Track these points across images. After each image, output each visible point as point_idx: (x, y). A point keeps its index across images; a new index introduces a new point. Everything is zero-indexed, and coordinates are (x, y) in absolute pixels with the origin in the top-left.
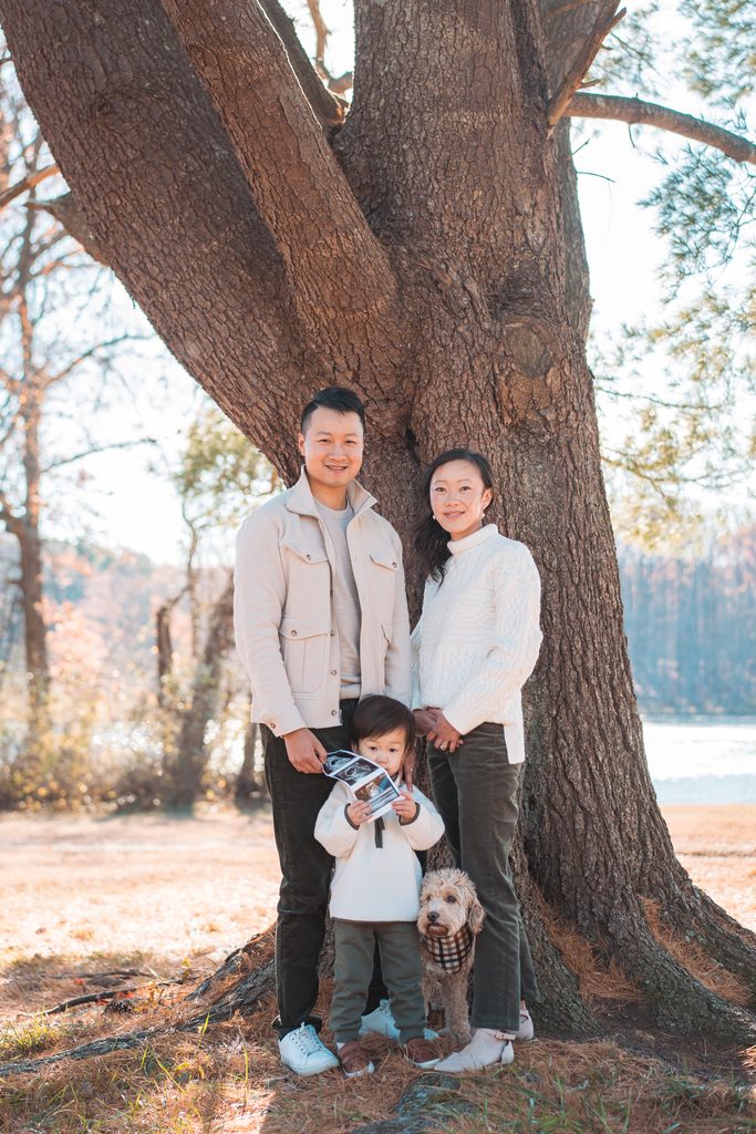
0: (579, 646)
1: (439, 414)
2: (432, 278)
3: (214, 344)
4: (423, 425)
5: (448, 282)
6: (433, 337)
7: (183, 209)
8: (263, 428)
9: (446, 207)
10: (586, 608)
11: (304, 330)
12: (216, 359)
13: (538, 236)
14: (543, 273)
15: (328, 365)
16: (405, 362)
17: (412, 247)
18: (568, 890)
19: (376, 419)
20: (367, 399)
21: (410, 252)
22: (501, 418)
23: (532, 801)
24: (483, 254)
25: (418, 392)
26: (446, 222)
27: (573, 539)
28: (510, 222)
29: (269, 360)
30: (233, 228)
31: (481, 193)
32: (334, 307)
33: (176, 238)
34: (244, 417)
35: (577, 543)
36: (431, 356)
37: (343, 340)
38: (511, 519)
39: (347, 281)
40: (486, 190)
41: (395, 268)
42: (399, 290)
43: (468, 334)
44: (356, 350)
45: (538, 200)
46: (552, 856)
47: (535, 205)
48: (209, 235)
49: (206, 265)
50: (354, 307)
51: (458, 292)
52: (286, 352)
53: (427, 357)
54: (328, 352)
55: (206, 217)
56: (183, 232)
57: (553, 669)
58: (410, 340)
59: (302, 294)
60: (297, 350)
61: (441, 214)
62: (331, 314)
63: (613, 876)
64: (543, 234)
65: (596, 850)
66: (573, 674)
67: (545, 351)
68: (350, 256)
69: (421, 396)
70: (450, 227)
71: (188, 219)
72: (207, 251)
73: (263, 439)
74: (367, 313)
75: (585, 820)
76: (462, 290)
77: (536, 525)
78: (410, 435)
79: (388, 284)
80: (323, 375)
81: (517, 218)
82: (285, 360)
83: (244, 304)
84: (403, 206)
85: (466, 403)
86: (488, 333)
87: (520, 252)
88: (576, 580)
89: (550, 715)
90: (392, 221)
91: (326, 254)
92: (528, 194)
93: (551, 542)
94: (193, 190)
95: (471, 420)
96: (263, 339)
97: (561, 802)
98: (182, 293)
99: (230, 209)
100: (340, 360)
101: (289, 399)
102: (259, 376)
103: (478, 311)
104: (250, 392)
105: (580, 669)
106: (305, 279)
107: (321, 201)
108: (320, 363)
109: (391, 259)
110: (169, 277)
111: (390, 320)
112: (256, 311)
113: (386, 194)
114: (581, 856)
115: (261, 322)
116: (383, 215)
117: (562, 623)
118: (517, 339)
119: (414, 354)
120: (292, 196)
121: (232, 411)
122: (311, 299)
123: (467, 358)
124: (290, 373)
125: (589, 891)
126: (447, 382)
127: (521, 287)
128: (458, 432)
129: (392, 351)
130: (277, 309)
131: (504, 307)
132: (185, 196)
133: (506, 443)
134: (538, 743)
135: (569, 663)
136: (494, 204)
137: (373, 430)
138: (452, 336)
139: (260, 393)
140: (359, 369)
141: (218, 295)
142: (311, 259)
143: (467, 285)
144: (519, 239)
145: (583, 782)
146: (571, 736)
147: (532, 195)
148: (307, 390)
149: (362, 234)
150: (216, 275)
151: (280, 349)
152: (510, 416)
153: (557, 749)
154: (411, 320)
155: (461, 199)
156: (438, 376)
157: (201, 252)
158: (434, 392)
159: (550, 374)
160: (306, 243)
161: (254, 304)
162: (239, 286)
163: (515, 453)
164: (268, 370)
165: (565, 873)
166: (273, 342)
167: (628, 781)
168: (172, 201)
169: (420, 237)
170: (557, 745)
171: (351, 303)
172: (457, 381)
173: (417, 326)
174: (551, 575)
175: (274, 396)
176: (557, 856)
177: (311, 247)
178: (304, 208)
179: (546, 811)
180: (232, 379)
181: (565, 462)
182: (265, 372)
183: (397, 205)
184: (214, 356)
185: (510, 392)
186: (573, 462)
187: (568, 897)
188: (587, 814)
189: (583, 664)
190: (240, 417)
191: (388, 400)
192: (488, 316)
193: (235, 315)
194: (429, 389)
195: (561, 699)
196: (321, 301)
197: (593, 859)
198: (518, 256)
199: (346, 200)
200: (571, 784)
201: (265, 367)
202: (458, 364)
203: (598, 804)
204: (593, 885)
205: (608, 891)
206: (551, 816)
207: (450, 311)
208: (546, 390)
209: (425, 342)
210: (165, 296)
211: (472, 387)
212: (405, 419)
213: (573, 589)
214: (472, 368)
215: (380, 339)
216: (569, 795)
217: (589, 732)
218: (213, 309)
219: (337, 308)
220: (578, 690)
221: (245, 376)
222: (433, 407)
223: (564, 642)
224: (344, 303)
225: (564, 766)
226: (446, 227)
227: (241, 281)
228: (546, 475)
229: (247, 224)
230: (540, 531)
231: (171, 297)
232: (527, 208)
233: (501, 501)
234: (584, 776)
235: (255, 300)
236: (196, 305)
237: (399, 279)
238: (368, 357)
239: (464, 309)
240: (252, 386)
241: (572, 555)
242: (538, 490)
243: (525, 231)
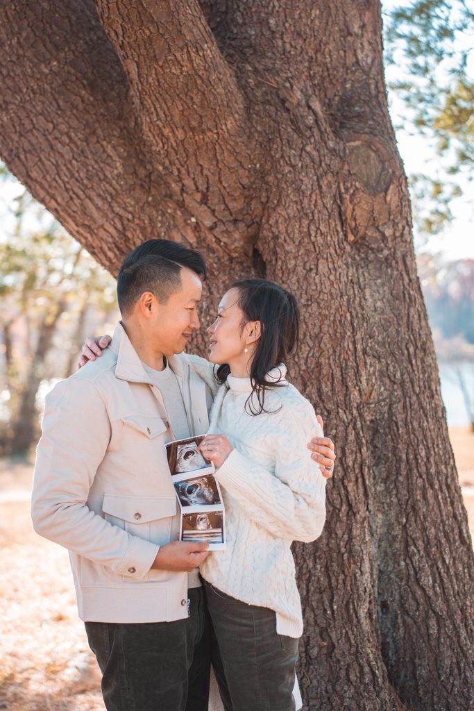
0: (423, 454)
1: (288, 235)
2: (278, 96)
3: (57, 166)
4: (272, 245)
5: (295, 102)
6: (282, 157)
7: (21, 29)
8: (109, 249)
9: (287, 25)
10: (426, 415)
11: (150, 152)
12: (60, 182)
13: (367, 56)
14: (374, 92)
15: (175, 187)
16: (254, 183)
17: (257, 65)
18: (425, 693)
19: (224, 240)
20: (216, 220)
21: (256, 70)
22: (346, 236)
23: (384, 606)
24: (320, 73)
25: (266, 212)
26: (287, 41)
27: (412, 350)
28: (343, 42)
29: (114, 182)
30: (73, 47)
31: (318, 12)
32: (183, 128)
33: (14, 58)
34: (90, 238)
35: (415, 353)
36: (280, 176)
37: (192, 161)
38: (358, 336)
39: (197, 99)
40: (322, 10)
41: (242, 87)
42: (247, 109)
43: (315, 153)
44: (205, 172)
45: (366, 21)
46: (407, 659)
47: (363, 27)
48: (48, 56)
49: (46, 86)
50: (204, 127)
51: (304, 111)
52: (132, 174)
53: (276, 178)
54: (176, 173)
55: (45, 36)
56: (21, 52)
57: (401, 479)
58: (259, 161)
59: (149, 113)
60: (144, 172)
61: (283, 33)
62: (180, 134)
63: (466, 676)
64: (371, 55)
65: (449, 653)
66: (420, 481)
67: (383, 169)
68: (200, 73)
69: (269, 217)
70: (291, 46)
71: (25, 39)
72: (47, 71)
73: (110, 260)
74: (218, 133)
75: (438, 624)
76: (306, 109)
77: (380, 339)
78: (257, 254)
79: (236, 103)
80: (171, 197)
81: (349, 38)
82: (131, 182)
83: (87, 125)
84: (244, 24)
85: (315, 223)
86: (333, 152)
87: (352, 72)
88: (417, 390)
89: (399, 523)
90: (234, 39)
91: (175, 71)
92: (358, 15)
93: (393, 354)
94: (32, 10)
95: (320, 240)
96: (108, 160)
97: (414, 608)
98: (23, 115)
99: (68, 29)
100: (188, 182)
101: (137, 221)
102: (104, 199)
103: (323, 130)
104: (96, 214)
105: (424, 476)
106: (153, 98)
107: (170, 14)
108: (167, 185)
109: (237, 77)
110: (8, 98)
111: (239, 140)
112: (99, 132)
113: (226, 13)
114: (436, 659)
115: (105, 143)
116: (223, 34)
117: (408, 433)
118: (357, 157)
119: (262, 175)
120: (140, 9)
121: (78, 232)
122: (159, 119)
123: (315, 178)
124: (137, 196)
125: (445, 693)
126: (296, 202)
127: (354, 106)
128: (308, 253)
129: (241, 171)
130: (121, 130)
131: (342, 126)
132: (23, 16)
133: (350, 260)
134: (389, 550)
135: (415, 471)
136: (330, 23)
137: (221, 251)
138: (301, 156)
139: (105, 215)
140: (208, 191)
141: (60, 117)
142: (160, 77)
143: (312, 104)
144: (350, 60)
145: (434, 587)
146: (420, 543)
147: (360, 16)
148: (155, 213)
149: (211, 50)
150: (57, 96)
151: (125, 171)
152: (353, 233)
153: (408, 556)
154: (260, 140)
155: (300, 17)
156: (288, 196)
157: (41, 73)
158: (284, 213)
159: (390, 192)
160: (155, 59)
161: (97, 125)
162: (81, 107)
163: (357, 270)
164: (114, 192)
165: (421, 677)
166: (118, 164)
167: (467, 575)
168: (9, 21)
169: (263, 56)
170: (408, 552)
171: (201, 123)
172: (306, 201)
173: (267, 144)
174: (396, 387)
175: (121, 218)
176: (412, 660)
177: (161, 63)
178: (153, 22)
179: (399, 617)
180: (77, 201)
181: (402, 275)
182: (111, 195)
183: (238, 23)
184: (57, 178)
185: (354, 210)
186: (408, 275)
187: (425, 699)
188: (439, 619)
189: (428, 470)
190: (86, 238)
191: (236, 221)
192: (331, 135)
193: (78, 137)
194: (279, 210)
195: (409, 507)
196: (170, 122)
197: (447, 662)
198: (349, 76)
199: (196, 14)
200: (424, 590)
201: (111, 189)
202: (307, 183)
203: (448, 606)
204: (449, 687)
205: (463, 692)
206: (404, 622)
207: (298, 130)
208: (385, 206)
209: (275, 162)
210: (5, 119)
211: (320, 207)
212: (253, 239)
213: (414, 398)
214: (320, 187)
215: (230, 160)
216: (422, 601)
217: (436, 537)
218: (56, 131)
219: (187, 129)
220: (424, 497)
221: (90, 199)
222: (282, 228)
223: (410, 451)
224: (194, 123)
225: (416, 573)
226: (288, 46)
227: (83, 101)
228: (386, 288)
229: (86, 43)
230: (384, 344)
231: (11, 119)
232: (356, 29)
233: (349, 318)
234: (434, 581)
235: (98, 121)
236: (37, 126)
237: (246, 97)
238: (217, 178)
239: (310, 128)
240: (98, 208)
241: (412, 365)
242: (379, 304)
243: (355, 51)
